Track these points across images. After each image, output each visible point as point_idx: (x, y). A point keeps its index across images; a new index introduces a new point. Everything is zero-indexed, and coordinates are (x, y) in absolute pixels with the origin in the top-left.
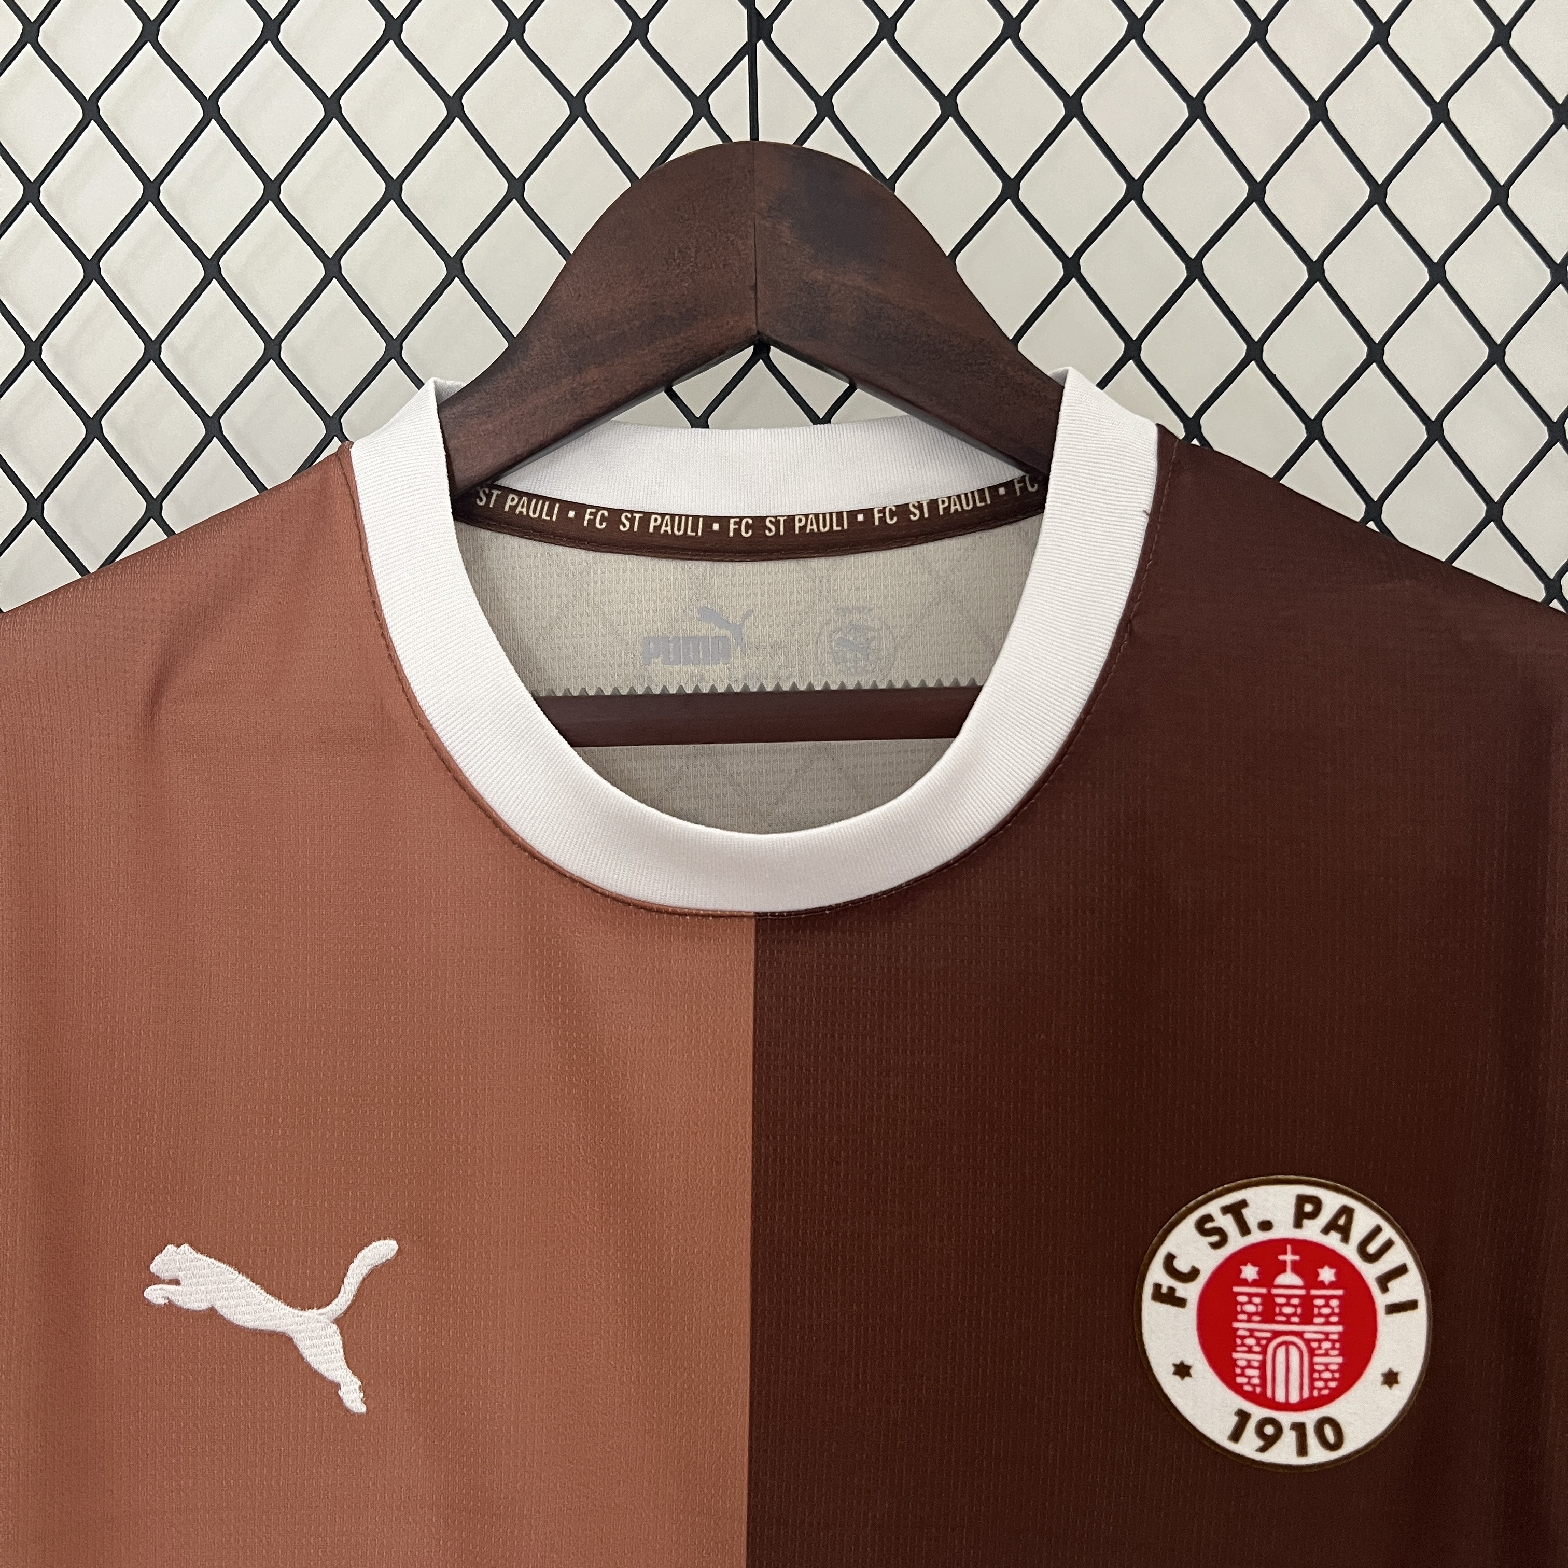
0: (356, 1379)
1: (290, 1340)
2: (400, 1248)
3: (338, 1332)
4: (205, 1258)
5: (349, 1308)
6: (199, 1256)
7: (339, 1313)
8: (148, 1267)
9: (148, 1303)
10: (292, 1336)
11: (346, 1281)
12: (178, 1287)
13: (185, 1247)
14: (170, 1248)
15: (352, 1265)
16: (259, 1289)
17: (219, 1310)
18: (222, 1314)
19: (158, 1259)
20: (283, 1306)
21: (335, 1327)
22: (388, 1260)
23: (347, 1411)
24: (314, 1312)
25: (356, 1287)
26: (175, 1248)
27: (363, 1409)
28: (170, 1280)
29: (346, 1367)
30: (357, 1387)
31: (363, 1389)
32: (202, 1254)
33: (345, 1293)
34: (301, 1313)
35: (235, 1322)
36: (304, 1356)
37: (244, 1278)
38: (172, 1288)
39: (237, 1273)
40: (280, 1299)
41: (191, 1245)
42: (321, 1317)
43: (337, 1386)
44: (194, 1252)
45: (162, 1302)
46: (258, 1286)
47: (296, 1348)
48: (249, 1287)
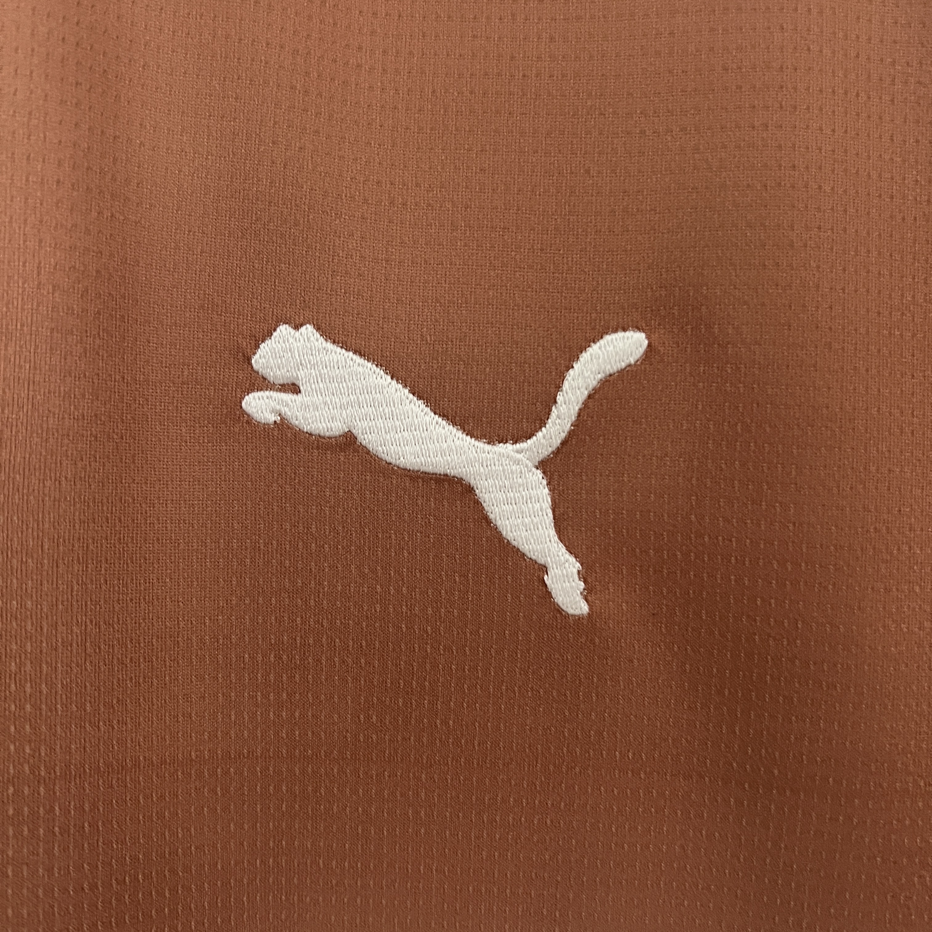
0: (572, 559)
1: (469, 490)
2: (649, 345)
3: (545, 482)
4: (339, 350)
5: (564, 443)
6: (329, 346)
7: (546, 451)
8: (249, 360)
9: (249, 420)
10: (472, 482)
11: (560, 398)
12: (294, 397)
13: (308, 330)
14: (284, 330)
15: (571, 372)
16: (423, 406)
17: (360, 437)
18: (364, 443)
19: (265, 348)
20: (460, 434)
21: (539, 474)
22: (630, 365)
23: (558, 610)
24: (508, 448)
25: (577, 408)
26: (293, 331)
27: (583, 608)
28: (283, 385)
29: (556, 538)
30: (575, 571)
31: (583, 576)
32: (334, 342)
33: (558, 417)
34: (488, 447)
35: (384, 456)
36: (492, 516)
37: (400, 386)
38: (287, 397)
39: (389, 378)
40: (454, 424)
41: (318, 328)
42: (519, 456)
43: (544, 569)
44: (321, 339)
45: (272, 418)
46: (420, 402)
47: (478, 504)
48: (408, 401)
